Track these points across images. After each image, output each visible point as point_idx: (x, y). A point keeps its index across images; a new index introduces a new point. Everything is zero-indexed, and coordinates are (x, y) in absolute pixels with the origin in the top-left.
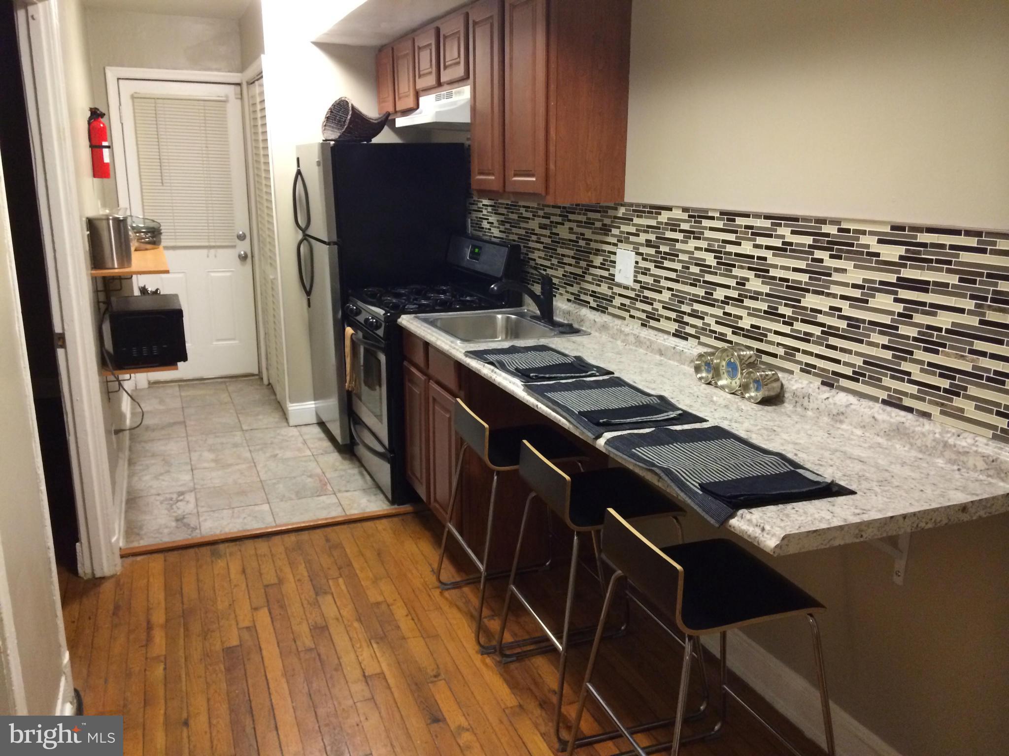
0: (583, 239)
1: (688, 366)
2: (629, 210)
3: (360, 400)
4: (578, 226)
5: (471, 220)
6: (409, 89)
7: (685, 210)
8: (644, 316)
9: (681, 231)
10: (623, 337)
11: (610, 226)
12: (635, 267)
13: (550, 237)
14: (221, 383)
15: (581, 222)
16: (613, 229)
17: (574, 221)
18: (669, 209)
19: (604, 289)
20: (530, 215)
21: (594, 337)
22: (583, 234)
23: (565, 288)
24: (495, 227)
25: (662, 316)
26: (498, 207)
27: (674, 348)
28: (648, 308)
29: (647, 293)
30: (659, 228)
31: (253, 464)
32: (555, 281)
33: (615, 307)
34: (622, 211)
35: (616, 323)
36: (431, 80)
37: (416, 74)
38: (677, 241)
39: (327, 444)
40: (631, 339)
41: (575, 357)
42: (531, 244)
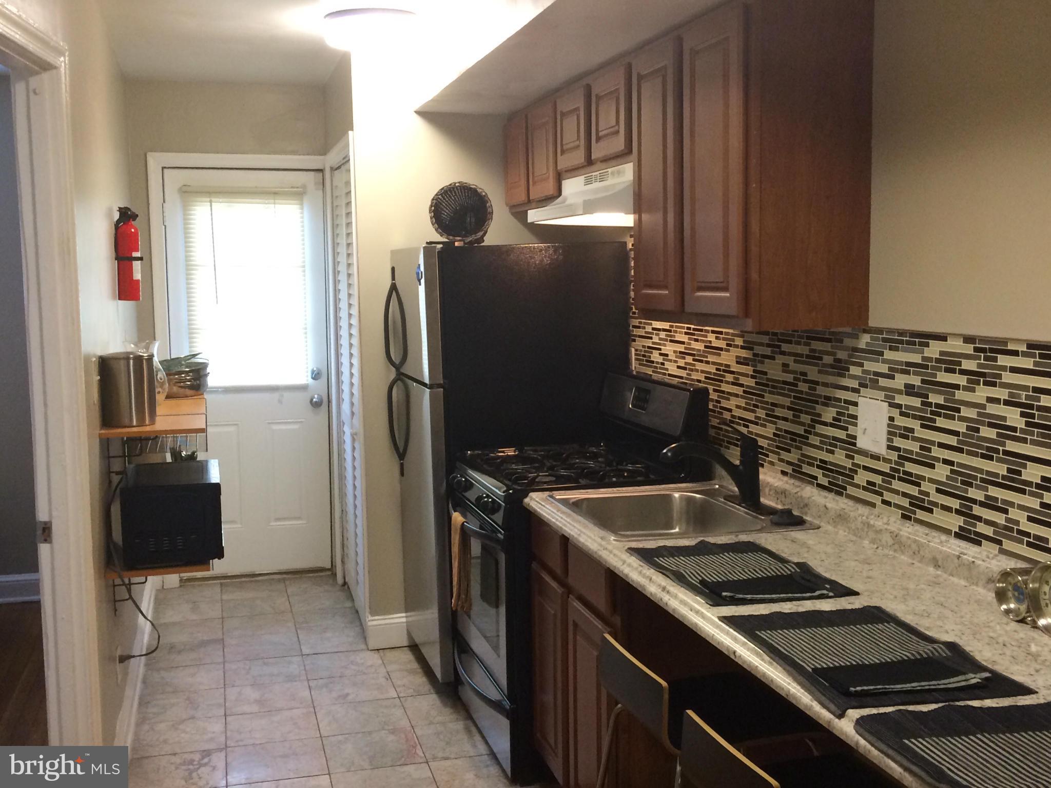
0: (805, 381)
1: (984, 587)
2: (877, 339)
3: (469, 617)
4: (795, 361)
5: (636, 350)
6: (548, 169)
7: (968, 339)
8: (905, 502)
9: (963, 372)
10: (872, 535)
11: (847, 362)
12: (889, 426)
13: (753, 377)
14: (279, 580)
15: (801, 355)
16: (852, 368)
17: (790, 354)
18: (943, 338)
19: (839, 457)
20: (722, 344)
21: (826, 532)
22: (804, 374)
23: (778, 454)
24: (670, 361)
25: (935, 504)
26: (676, 332)
27: (959, 557)
28: (913, 491)
29: (910, 467)
30: (926, 367)
31: (312, 710)
32: (762, 442)
33: (857, 486)
34: (864, 340)
35: (860, 512)
36: (578, 157)
37: (558, 148)
38: (957, 387)
39: (421, 680)
40: (886, 538)
41: (798, 564)
42: (725, 387)
